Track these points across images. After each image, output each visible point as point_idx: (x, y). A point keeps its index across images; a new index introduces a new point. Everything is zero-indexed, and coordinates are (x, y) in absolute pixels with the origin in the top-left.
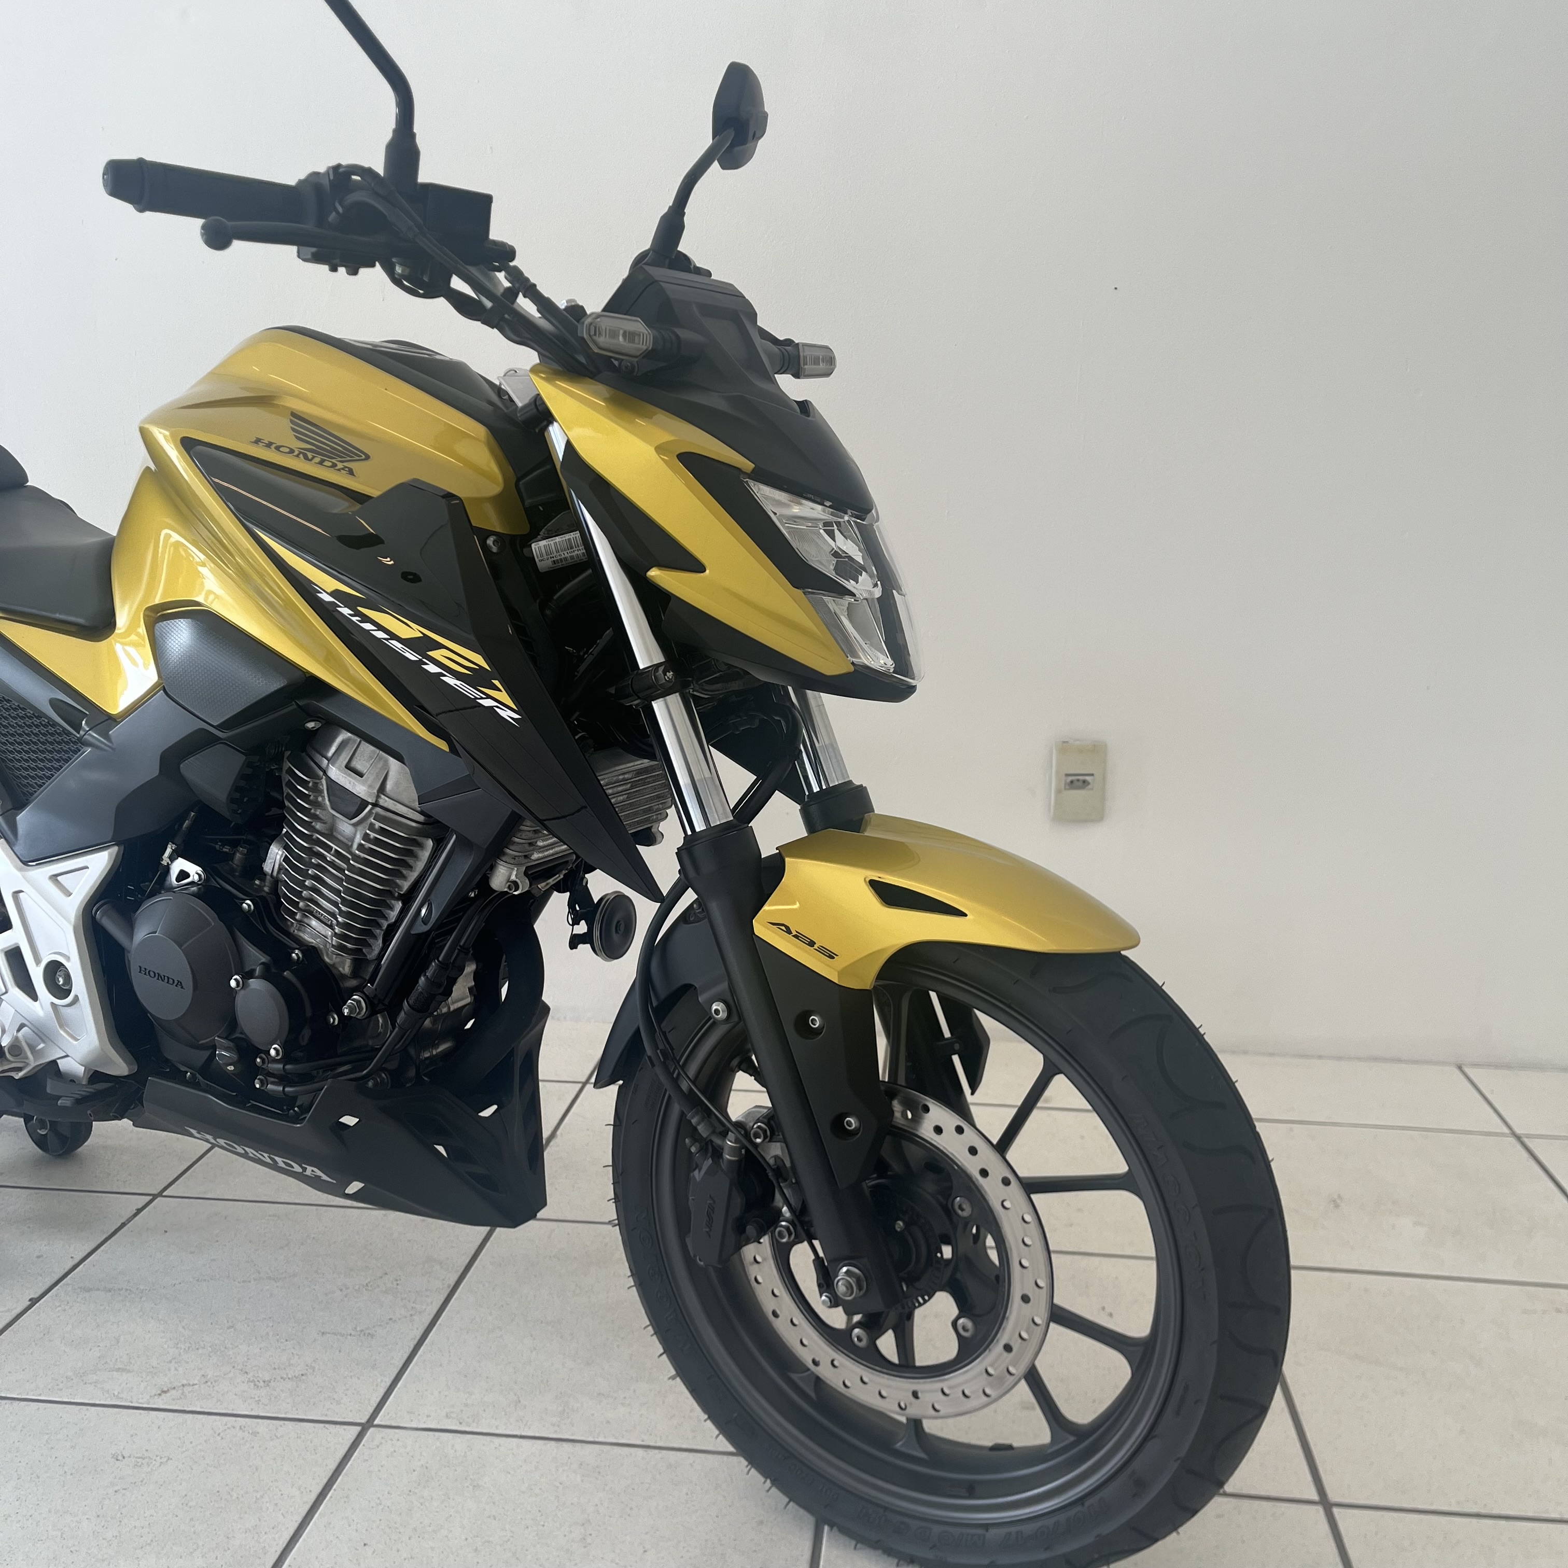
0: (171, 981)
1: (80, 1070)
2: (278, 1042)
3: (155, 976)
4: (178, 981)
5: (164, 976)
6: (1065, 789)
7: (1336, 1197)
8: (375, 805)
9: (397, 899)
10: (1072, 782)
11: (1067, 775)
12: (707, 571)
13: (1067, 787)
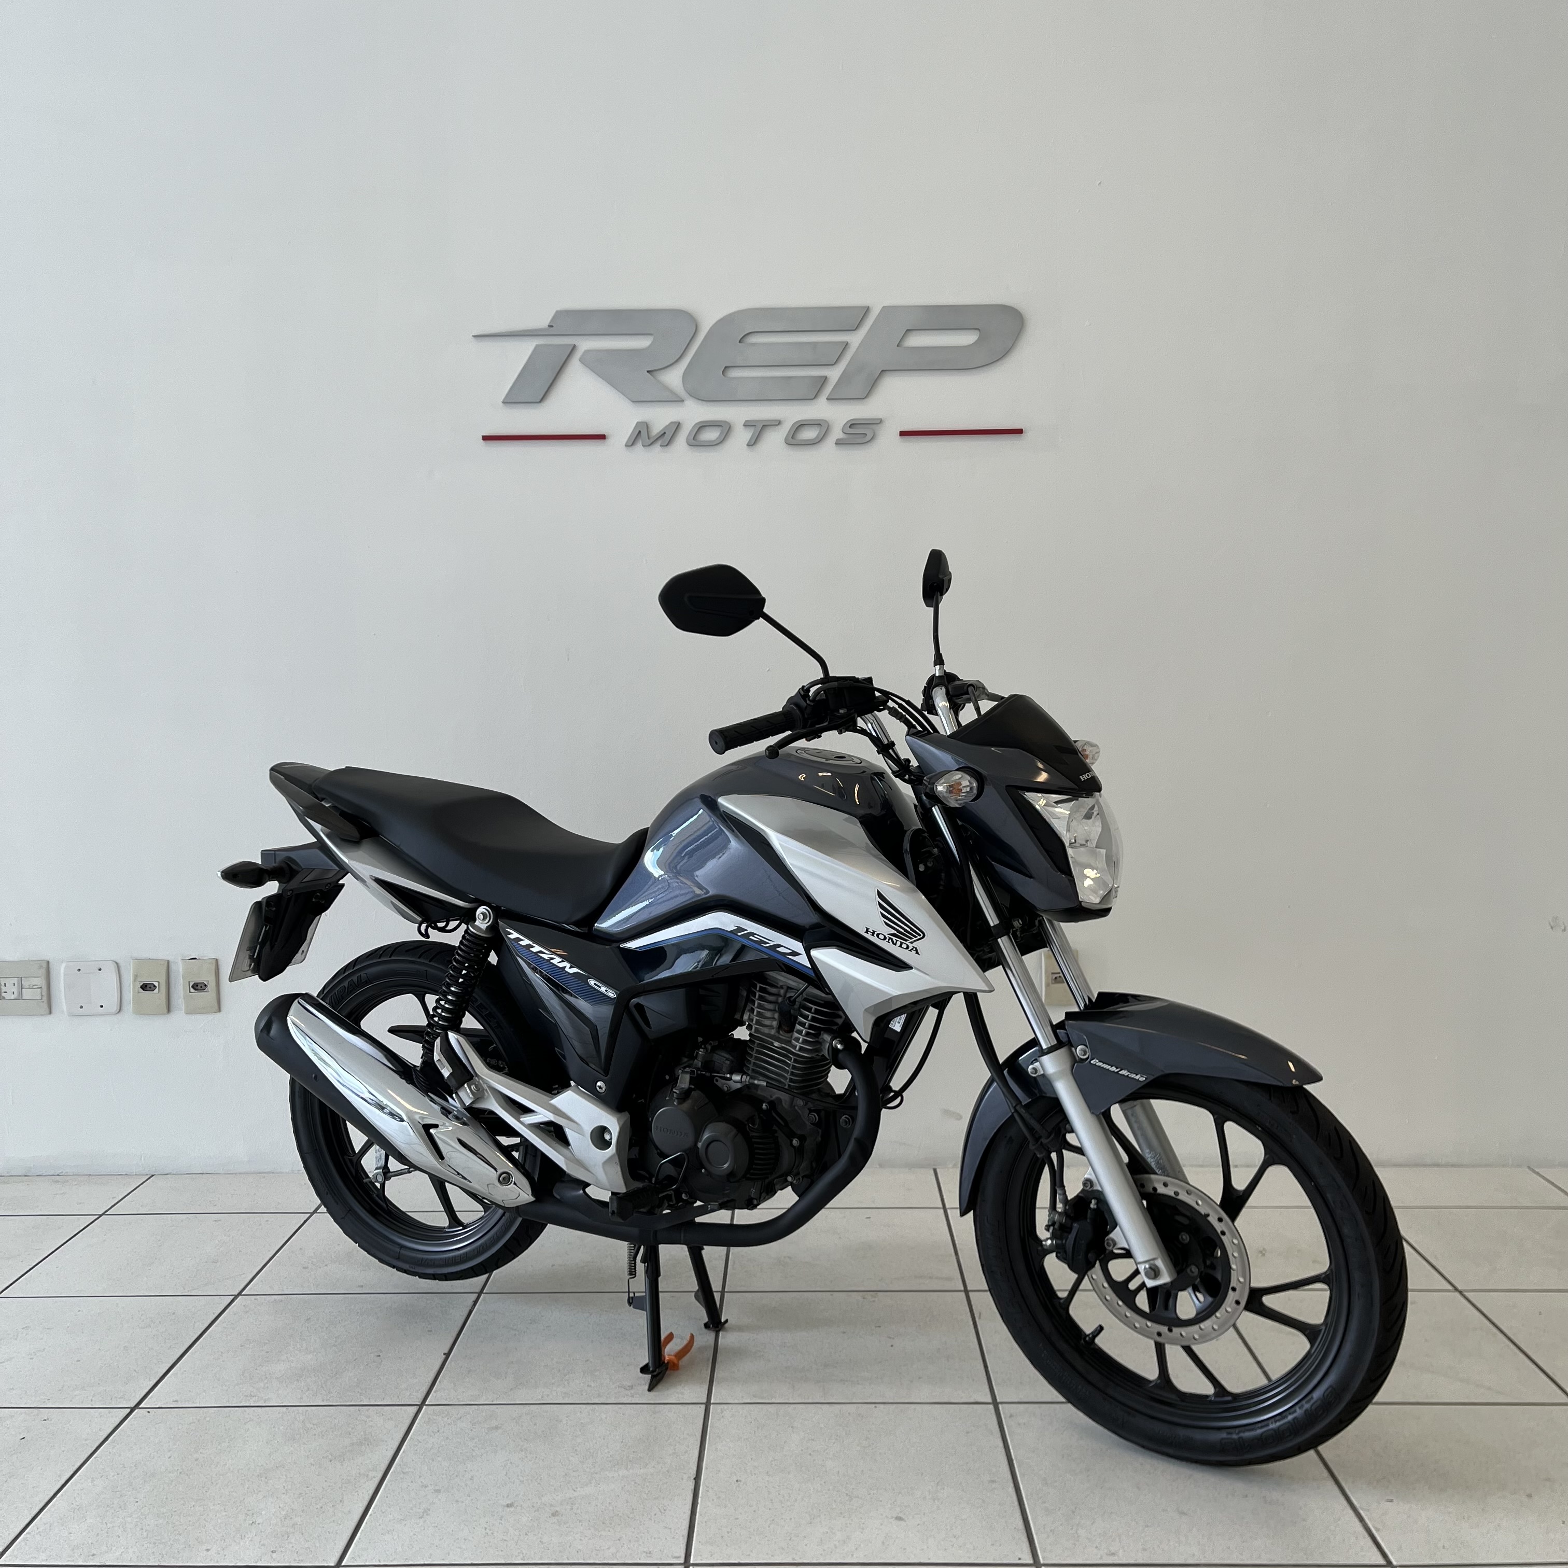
6: (1052, 983)
7: (1262, 1249)
10: (1056, 978)
11: (1053, 973)
13: (1053, 982)
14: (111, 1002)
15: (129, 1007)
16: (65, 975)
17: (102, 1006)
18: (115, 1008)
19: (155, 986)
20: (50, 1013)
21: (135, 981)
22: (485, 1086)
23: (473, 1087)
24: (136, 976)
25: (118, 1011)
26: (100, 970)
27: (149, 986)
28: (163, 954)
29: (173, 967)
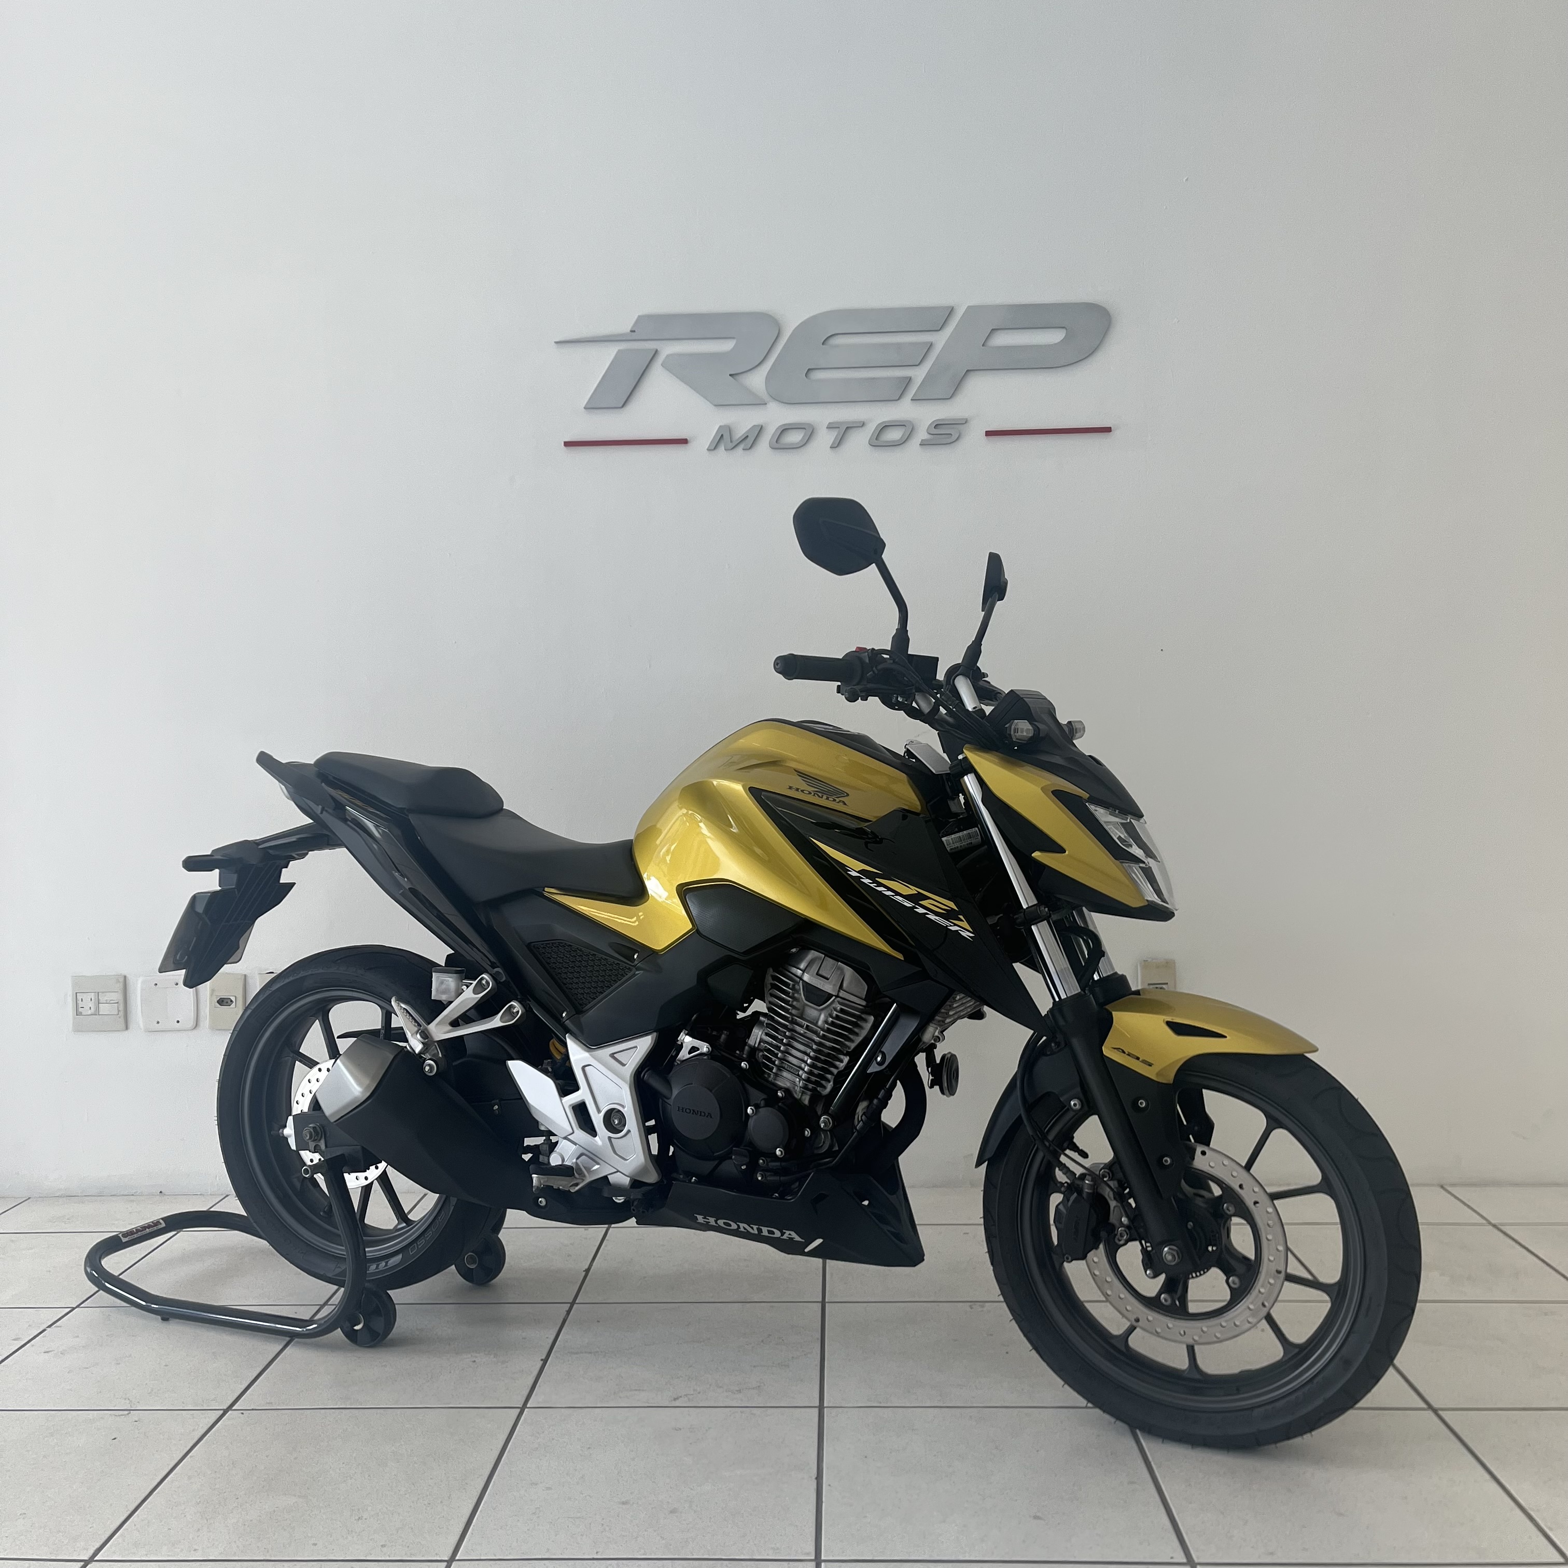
0: (703, 1114)
1: (626, 1181)
2: (781, 1146)
3: (690, 1111)
4: (709, 1113)
5: (698, 1111)
8: (837, 996)
9: (845, 1055)
12: (1067, 852)
14: (188, 1017)
15: (205, 1022)
16: (141, 990)
17: (178, 1022)
18: (191, 1023)
19: (232, 1001)
20: (127, 1028)
21: (211, 995)
24: (213, 991)
25: (195, 1027)
27: (225, 1001)
29: (250, 981)
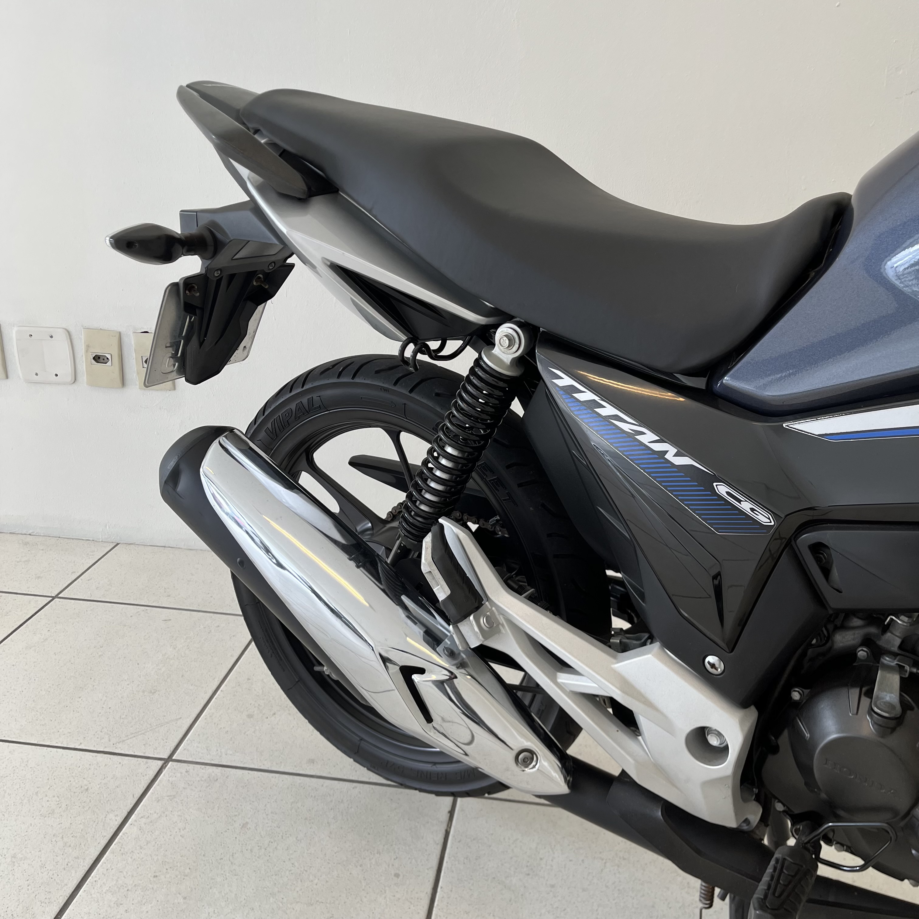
14: (66, 371)
15: (83, 378)
16: (17, 340)
17: (57, 375)
18: (70, 378)
19: (108, 359)
20: (7, 377)
21: (87, 351)
22: (501, 619)
23: (483, 621)
24: (88, 347)
25: (73, 382)
26: (51, 337)
27: (101, 358)
28: (116, 325)
29: (125, 339)
